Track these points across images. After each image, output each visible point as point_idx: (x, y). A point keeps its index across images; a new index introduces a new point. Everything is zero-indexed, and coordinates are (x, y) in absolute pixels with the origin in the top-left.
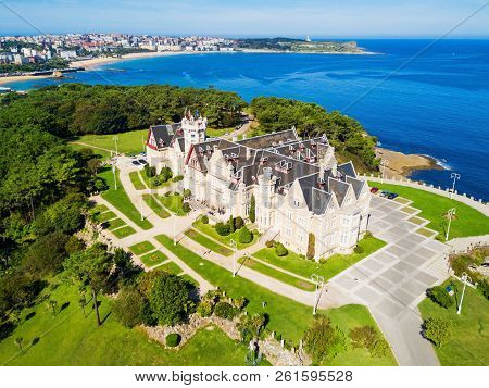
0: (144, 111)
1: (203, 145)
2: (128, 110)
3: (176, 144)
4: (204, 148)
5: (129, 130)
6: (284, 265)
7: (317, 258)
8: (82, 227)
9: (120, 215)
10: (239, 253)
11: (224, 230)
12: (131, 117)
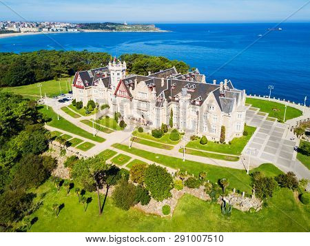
1: (128, 80)
2: (33, 67)
5: (37, 82)
7: (227, 141)
9: (74, 136)
10: (177, 147)
11: (157, 134)
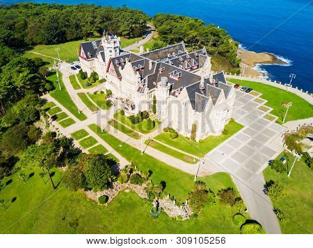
0: (77, 26)
1: (118, 58)
2: (66, 26)
3: (99, 56)
4: (119, 60)
5: (68, 41)
6: (176, 145)
7: (197, 139)
8: (38, 119)
9: (64, 110)
10: (145, 137)
11: (133, 120)
12: (68, 31)
